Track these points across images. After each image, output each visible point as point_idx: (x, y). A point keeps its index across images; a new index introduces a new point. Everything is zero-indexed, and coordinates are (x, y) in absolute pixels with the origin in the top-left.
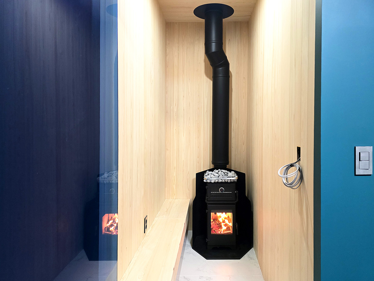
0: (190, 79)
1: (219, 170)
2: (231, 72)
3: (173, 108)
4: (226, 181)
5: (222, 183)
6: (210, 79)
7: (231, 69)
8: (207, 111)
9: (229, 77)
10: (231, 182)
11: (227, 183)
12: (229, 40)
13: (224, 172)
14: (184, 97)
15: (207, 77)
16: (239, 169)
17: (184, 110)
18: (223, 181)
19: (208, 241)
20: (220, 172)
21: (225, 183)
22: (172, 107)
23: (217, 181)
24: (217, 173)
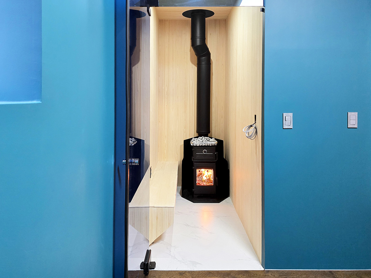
0: (178, 65)
1: (203, 137)
2: (212, 60)
3: (164, 88)
4: (208, 145)
5: (205, 146)
6: (195, 65)
7: (212, 58)
8: (192, 91)
9: (210, 64)
10: (212, 146)
11: (209, 146)
12: (210, 34)
13: (207, 138)
15: (193, 64)
16: (218, 137)
17: (173, 90)
18: (206, 145)
19: (194, 190)
20: (203, 138)
21: (208, 146)
23: (201, 145)
24: (201, 139)
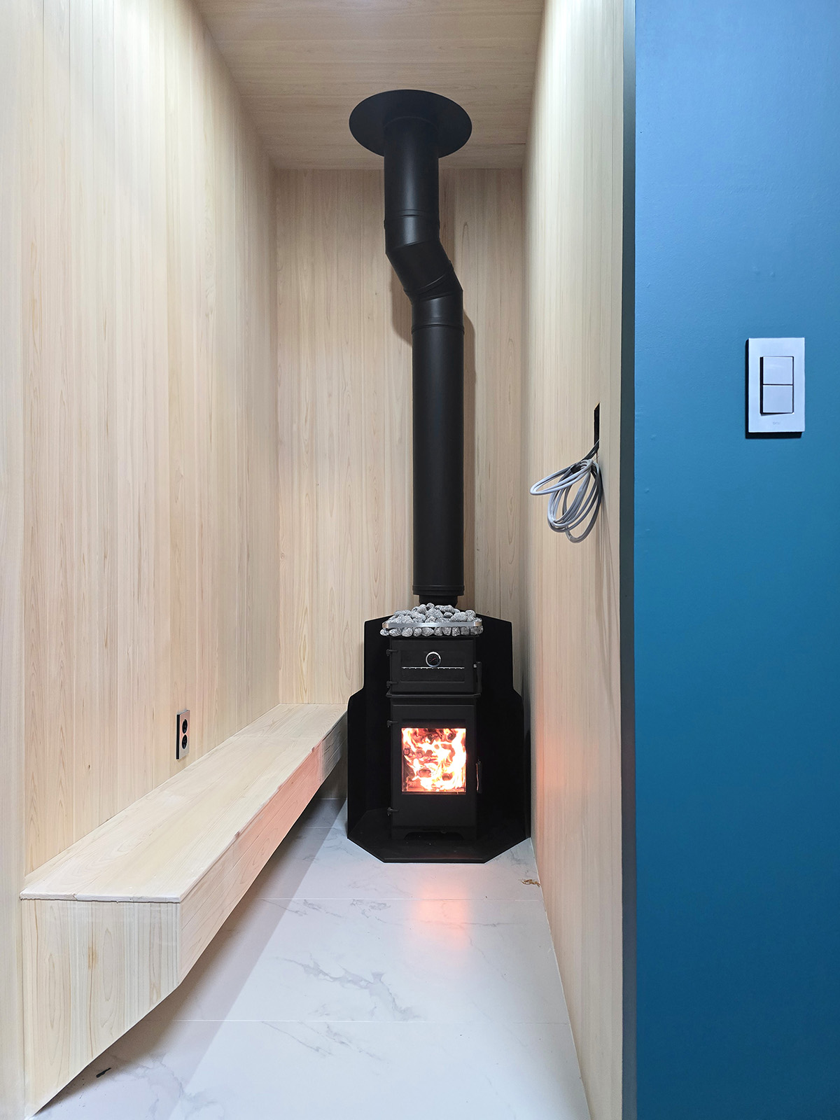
0: (347, 343)
1: (430, 604)
3: (298, 429)
4: (447, 632)
5: (433, 638)
6: (408, 340)
8: (400, 439)
9: (461, 328)
10: (461, 638)
11: (450, 638)
12: (466, 224)
13: (444, 610)
14: (330, 395)
15: (401, 335)
16: (498, 614)
17: (331, 434)
18: (438, 632)
19: (391, 812)
20: (431, 610)
21: (444, 638)
22: (295, 426)
23: (418, 632)
24: (422, 612)
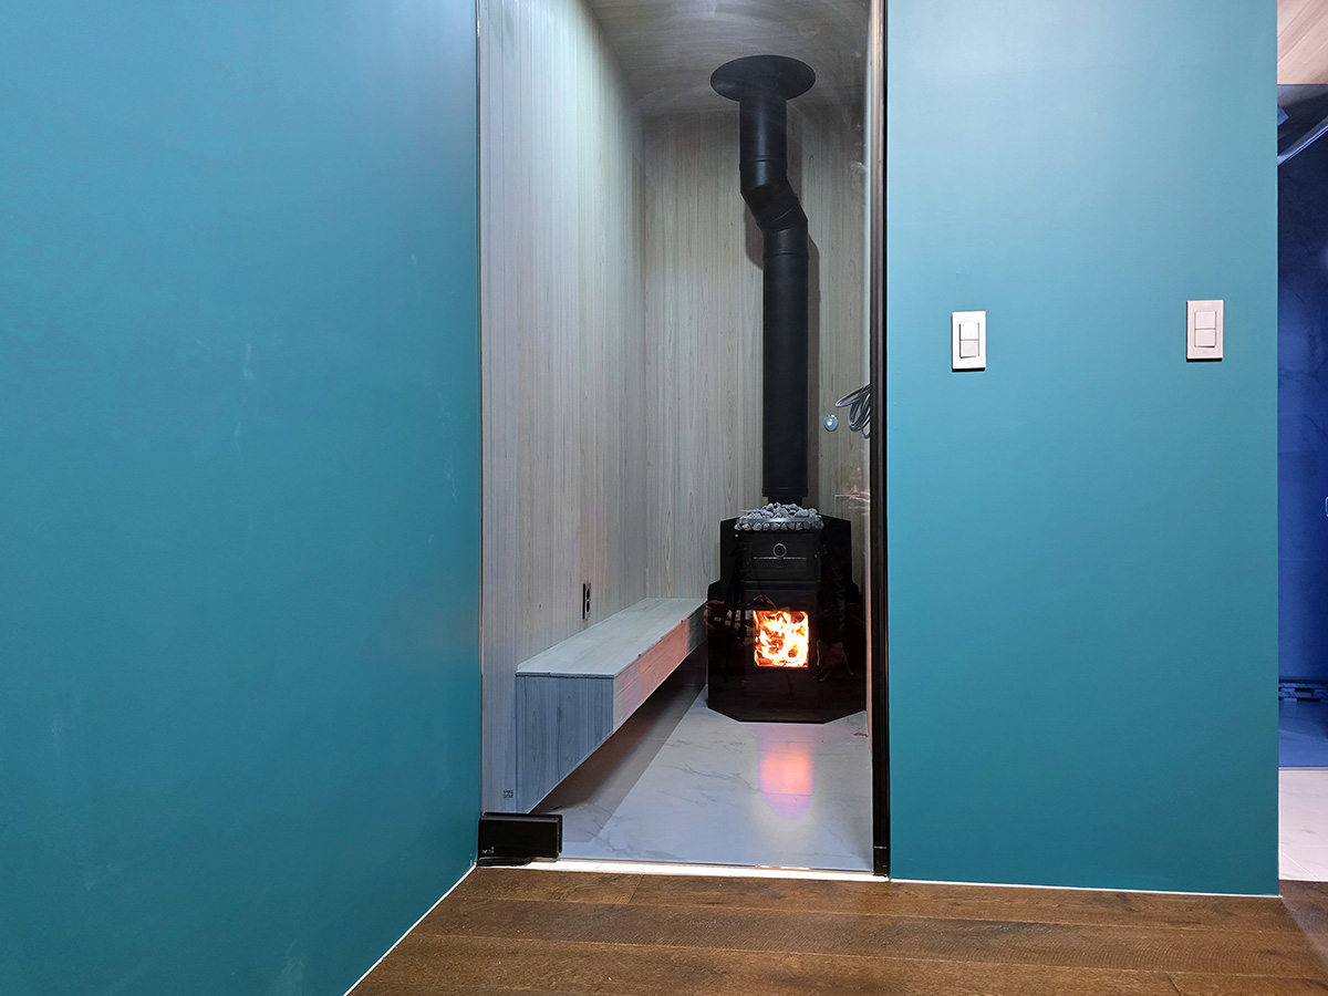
0: (706, 270)
1: (777, 503)
2: (813, 244)
3: (663, 349)
4: (791, 527)
5: (779, 532)
8: (752, 355)
9: (805, 256)
10: (803, 530)
11: (795, 531)
13: (789, 508)
15: (753, 262)
18: (784, 527)
19: (745, 683)
20: (778, 508)
21: (789, 532)
23: (767, 526)
24: (771, 510)
